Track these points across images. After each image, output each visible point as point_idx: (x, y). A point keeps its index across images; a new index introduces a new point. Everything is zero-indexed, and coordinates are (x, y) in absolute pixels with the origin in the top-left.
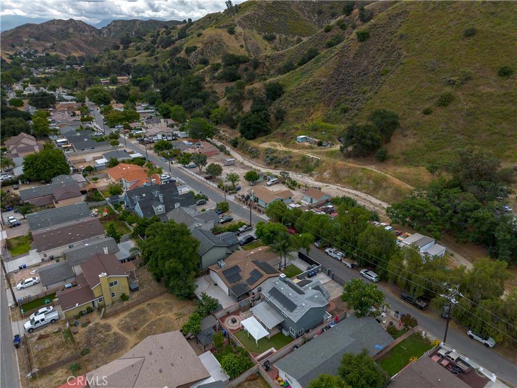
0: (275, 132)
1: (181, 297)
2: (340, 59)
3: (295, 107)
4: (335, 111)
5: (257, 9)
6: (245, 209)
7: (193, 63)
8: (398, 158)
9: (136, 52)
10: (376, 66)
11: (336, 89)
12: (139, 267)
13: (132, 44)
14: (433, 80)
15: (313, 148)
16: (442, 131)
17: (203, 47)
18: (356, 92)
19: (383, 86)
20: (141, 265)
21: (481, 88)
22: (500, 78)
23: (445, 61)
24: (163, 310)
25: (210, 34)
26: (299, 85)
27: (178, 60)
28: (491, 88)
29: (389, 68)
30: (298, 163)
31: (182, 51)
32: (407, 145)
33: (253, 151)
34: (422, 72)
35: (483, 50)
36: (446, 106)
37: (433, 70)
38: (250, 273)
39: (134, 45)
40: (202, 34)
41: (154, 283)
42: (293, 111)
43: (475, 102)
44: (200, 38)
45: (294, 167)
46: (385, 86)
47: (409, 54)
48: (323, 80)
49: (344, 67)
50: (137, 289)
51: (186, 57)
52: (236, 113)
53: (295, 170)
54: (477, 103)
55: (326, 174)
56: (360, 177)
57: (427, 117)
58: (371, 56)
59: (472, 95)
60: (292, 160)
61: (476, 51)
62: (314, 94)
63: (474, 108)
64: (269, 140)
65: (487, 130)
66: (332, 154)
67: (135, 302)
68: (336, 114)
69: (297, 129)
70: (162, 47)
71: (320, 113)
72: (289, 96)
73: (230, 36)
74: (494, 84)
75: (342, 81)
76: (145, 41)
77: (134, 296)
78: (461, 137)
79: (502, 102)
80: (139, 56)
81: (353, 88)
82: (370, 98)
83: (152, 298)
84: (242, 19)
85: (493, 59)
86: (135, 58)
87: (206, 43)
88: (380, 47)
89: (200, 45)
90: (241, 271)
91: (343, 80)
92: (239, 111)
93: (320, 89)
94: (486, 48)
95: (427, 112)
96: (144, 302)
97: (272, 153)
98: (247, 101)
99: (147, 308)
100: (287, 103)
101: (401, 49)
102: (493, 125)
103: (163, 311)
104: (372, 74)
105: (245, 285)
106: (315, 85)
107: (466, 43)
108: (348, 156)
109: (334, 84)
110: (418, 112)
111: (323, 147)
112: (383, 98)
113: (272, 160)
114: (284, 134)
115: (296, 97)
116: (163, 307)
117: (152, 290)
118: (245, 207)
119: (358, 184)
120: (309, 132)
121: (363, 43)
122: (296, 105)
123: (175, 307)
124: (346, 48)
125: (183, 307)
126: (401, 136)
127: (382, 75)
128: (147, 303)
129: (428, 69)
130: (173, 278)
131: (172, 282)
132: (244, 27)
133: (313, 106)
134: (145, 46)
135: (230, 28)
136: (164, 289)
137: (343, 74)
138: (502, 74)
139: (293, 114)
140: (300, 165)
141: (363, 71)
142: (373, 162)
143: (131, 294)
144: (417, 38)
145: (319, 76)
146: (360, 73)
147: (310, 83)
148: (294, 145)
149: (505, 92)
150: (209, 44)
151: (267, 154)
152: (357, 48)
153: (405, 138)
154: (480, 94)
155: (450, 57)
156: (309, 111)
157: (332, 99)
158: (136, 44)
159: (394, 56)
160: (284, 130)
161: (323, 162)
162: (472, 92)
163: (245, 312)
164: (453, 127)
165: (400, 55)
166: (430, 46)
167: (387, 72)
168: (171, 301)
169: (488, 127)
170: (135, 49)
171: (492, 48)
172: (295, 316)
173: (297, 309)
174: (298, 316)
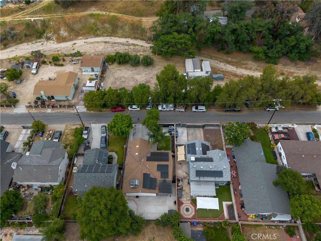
15: (24, 9)
30: (25, 31)
38: (158, 170)
45: (24, 37)
53: (27, 40)
55: (62, 32)
56: (94, 24)
60: (17, 31)
90: (150, 174)
108: (66, 6)
119: (96, 31)
140: (28, 33)
163: (183, 197)
172: (227, 177)
173: (224, 172)
174: (228, 176)
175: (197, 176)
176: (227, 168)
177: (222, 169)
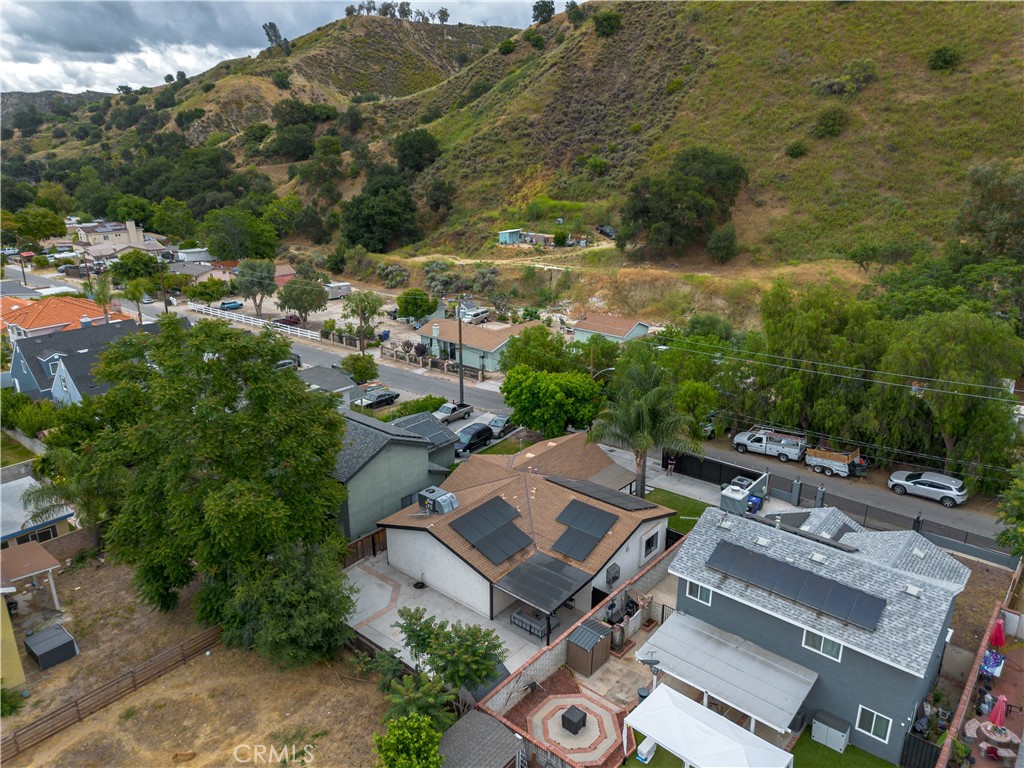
0: (436, 235)
1: (290, 651)
2: (563, 74)
3: (474, 178)
4: (575, 175)
5: (332, 46)
6: (422, 376)
7: (197, 144)
8: (758, 251)
9: (55, 141)
10: (650, 78)
11: (568, 132)
12: (72, 567)
13: (45, 126)
14: (792, 89)
15: (544, 253)
16: (843, 186)
17: (218, 110)
18: (617, 132)
19: (678, 114)
20: (81, 558)
21: (900, 96)
22: (937, 73)
23: (808, 51)
24: (207, 729)
25: (233, 86)
26: (476, 132)
27: (159, 140)
28: (924, 94)
29: (681, 78)
30: (516, 285)
31: (168, 122)
32: (772, 222)
33: (391, 272)
34: (761, 76)
35: (883, 25)
36: (837, 136)
37: (785, 71)
38: (560, 519)
39: (48, 129)
40: (214, 86)
41: (147, 617)
42: (470, 188)
43: (897, 123)
44: (211, 95)
46: (684, 113)
47: (721, 47)
48: (533, 117)
49: (577, 87)
50: (64, 653)
51: (179, 132)
52: (324, 210)
54: (904, 123)
55: (595, 299)
56: (685, 297)
57: (799, 163)
58: (633, 60)
59: (887, 109)
60: (500, 279)
61: (868, 28)
62: (517, 147)
63: (900, 134)
64: (424, 250)
65: (945, 174)
66: (597, 258)
67: (53, 715)
68: (581, 180)
69: (492, 220)
70: (119, 127)
71: (539, 183)
72: (456, 157)
73: (280, 92)
74: (927, 86)
75: (576, 115)
76: (76, 119)
77: (51, 688)
78: (889, 194)
79: (956, 117)
80: (62, 146)
81: (607, 126)
82: (656, 139)
83: (146, 682)
84: (302, 60)
85: (907, 40)
86: (53, 151)
87: (226, 104)
88: (651, 42)
89: (212, 109)
90: (518, 515)
91: (580, 113)
92: (332, 204)
93: (529, 135)
94: (888, 23)
95: (796, 152)
96: (105, 705)
97: (443, 270)
98: (349, 182)
99: (120, 735)
100: (454, 172)
101: (699, 41)
102: (956, 163)
103: (205, 733)
104: (646, 95)
105: (558, 565)
106: (516, 129)
107: (842, 16)
108: (637, 258)
109: (559, 123)
110: (776, 156)
111: (569, 249)
112: (684, 135)
113: (446, 284)
114: (461, 234)
115: (475, 156)
116: (203, 715)
117: (138, 647)
118: (420, 371)
119: (683, 312)
120: (522, 222)
121: (610, 40)
122: (477, 174)
123: (263, 704)
124: (574, 51)
125: (302, 701)
126: (751, 206)
127: (670, 93)
128: (118, 709)
129: (775, 69)
130: (243, 571)
131: (240, 593)
132: (309, 78)
133: (520, 171)
134: (76, 129)
135: (278, 76)
136: (196, 633)
137: (578, 102)
138: (940, 63)
139: (473, 192)
140: (520, 291)
141: (624, 91)
142: (701, 266)
143: (32, 679)
144: (731, 16)
145: (523, 110)
146: (616, 96)
147: (502, 126)
148: (494, 250)
149: (957, 97)
150: (234, 106)
151: (431, 274)
152: (599, 49)
153: (760, 210)
154: (903, 107)
155: (816, 44)
156: (512, 182)
157: (563, 154)
158: (55, 126)
159: (687, 56)
160: (459, 228)
161: (579, 275)
162: (883, 105)
163: (598, 674)
164: (864, 176)
165: (702, 52)
166: (764, 28)
167: (681, 85)
168: (236, 680)
169: (946, 168)
170: (51, 134)
171: (900, 21)
172: (904, 646)
173: (891, 614)
174: (916, 642)
175: (712, 564)
176: (923, 599)
177: (888, 592)
